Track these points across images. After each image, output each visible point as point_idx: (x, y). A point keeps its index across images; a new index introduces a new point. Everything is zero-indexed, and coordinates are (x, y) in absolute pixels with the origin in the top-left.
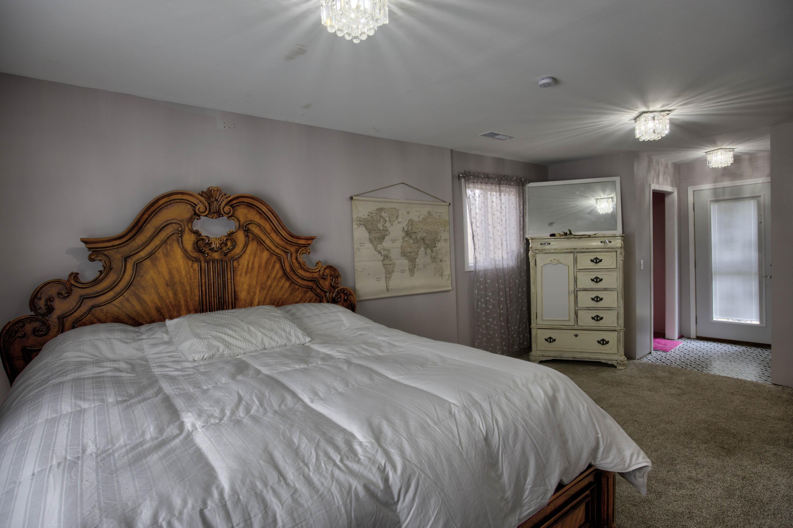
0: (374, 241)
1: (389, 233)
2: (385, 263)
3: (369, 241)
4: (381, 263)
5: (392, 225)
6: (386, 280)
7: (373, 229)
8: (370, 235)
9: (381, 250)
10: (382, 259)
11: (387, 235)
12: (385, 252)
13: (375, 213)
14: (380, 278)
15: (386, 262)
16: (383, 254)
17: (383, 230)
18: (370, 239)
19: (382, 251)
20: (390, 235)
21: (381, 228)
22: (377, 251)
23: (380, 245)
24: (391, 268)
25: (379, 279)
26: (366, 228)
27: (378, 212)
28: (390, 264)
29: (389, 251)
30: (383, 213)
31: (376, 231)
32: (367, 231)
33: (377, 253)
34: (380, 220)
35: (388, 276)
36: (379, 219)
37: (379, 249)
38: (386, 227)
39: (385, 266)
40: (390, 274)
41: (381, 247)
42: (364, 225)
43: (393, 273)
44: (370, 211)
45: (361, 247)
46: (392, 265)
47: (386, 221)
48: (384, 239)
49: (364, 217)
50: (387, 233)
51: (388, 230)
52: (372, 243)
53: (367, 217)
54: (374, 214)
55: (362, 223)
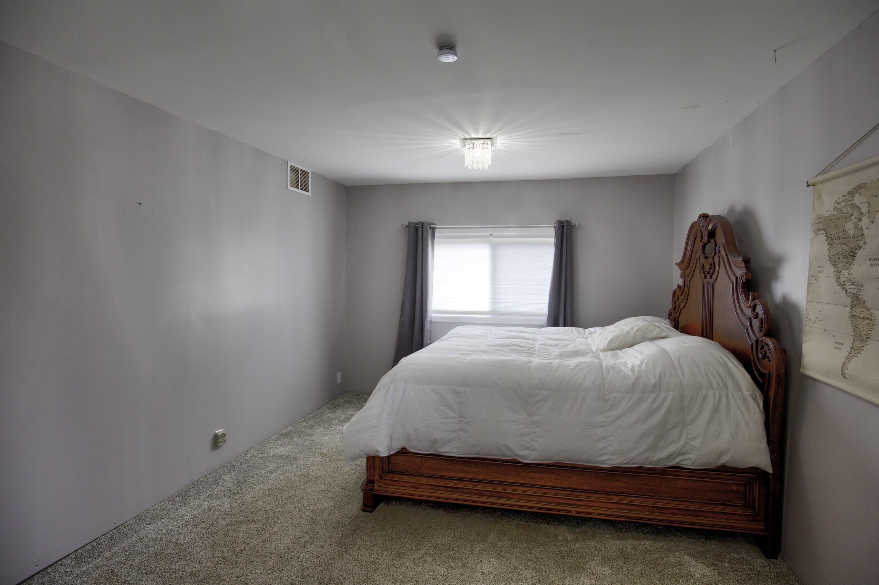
0: (837, 261)
1: (865, 242)
2: (855, 314)
3: (830, 262)
4: (847, 310)
5: (872, 222)
6: (850, 353)
7: (836, 236)
8: (829, 250)
9: (846, 283)
10: (850, 304)
11: (860, 248)
12: (852, 286)
13: (844, 201)
14: (842, 344)
15: (858, 311)
16: (849, 291)
17: (854, 237)
18: (830, 259)
19: (848, 286)
20: (867, 247)
21: (851, 232)
22: (840, 284)
23: (845, 272)
24: (865, 328)
25: (840, 346)
26: (826, 233)
27: (848, 197)
28: (863, 318)
29: (860, 285)
30: (857, 195)
31: (841, 241)
32: (827, 242)
33: (839, 288)
34: (852, 215)
35: (857, 343)
36: (850, 211)
37: (842, 280)
38: (861, 229)
39: (854, 319)
40: (862, 340)
41: (847, 275)
42: (825, 230)
43: (869, 341)
44: (836, 198)
45: (821, 274)
46: (867, 322)
47: (862, 213)
48: (854, 256)
49: (827, 214)
50: (861, 243)
51: (862, 235)
52: (835, 267)
53: (831, 212)
54: (843, 204)
55: (821, 226)
